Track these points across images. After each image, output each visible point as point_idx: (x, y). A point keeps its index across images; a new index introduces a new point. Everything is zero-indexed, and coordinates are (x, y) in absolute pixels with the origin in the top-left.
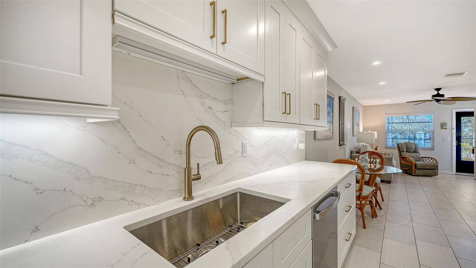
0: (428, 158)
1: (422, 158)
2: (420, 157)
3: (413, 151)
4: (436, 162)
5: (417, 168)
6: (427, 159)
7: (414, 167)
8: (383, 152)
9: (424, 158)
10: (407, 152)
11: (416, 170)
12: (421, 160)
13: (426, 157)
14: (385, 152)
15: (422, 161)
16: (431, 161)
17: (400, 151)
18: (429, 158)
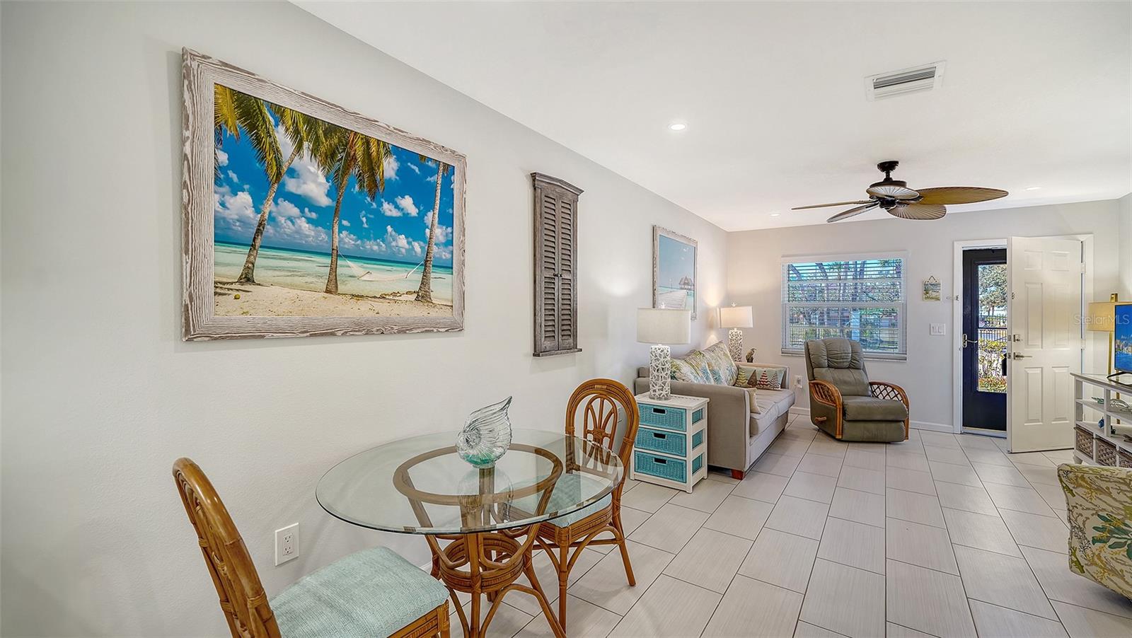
0: (884, 385)
1: (871, 384)
2: (863, 383)
3: (846, 364)
4: (905, 398)
5: (848, 417)
6: (882, 387)
7: (839, 415)
8: (760, 369)
9: (875, 386)
10: (829, 366)
11: (847, 425)
12: (867, 390)
13: (881, 384)
14: (765, 369)
15: (870, 393)
16: (892, 394)
17: (812, 365)
18: (888, 386)
